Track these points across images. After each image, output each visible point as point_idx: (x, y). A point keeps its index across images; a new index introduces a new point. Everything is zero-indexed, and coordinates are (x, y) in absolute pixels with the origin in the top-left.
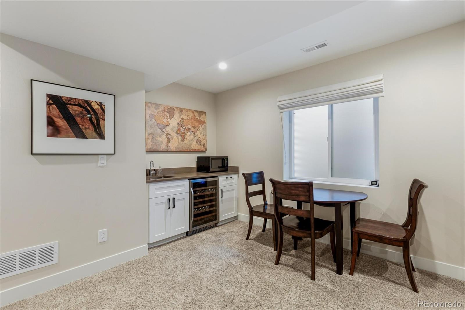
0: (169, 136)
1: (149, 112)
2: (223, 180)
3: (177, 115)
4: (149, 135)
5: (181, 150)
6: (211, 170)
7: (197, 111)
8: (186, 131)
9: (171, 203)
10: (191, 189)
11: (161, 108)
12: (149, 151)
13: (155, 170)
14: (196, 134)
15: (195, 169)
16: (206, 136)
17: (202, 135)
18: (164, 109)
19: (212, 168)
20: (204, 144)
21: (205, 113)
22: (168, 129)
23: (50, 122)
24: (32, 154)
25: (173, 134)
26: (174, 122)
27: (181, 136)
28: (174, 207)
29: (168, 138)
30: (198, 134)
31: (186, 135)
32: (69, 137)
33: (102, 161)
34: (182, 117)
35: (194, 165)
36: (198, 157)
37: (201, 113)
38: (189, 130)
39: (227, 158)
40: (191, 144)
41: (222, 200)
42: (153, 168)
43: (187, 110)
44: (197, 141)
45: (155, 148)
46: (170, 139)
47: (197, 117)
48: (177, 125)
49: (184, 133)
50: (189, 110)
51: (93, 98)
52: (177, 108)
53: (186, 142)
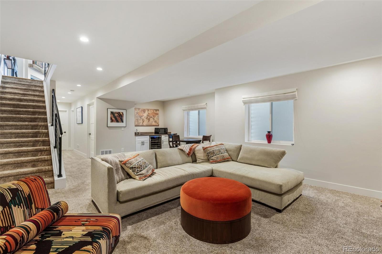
0: (143, 120)
1: (136, 112)
2: (164, 137)
3: (146, 112)
4: (136, 120)
5: (148, 125)
6: (159, 133)
7: (155, 110)
8: (150, 118)
9: (143, 143)
10: (150, 139)
11: (140, 110)
12: (136, 126)
13: (138, 132)
14: (154, 119)
15: (154, 133)
16: (159, 119)
17: (157, 119)
18: (142, 110)
19: (160, 132)
20: (158, 123)
21: (158, 110)
22: (143, 117)
23: (111, 119)
24: (107, 127)
25: (145, 119)
26: (145, 115)
27: (148, 120)
28: (144, 145)
29: (143, 121)
30: (155, 119)
31: (150, 119)
32: (115, 122)
33: (123, 129)
34: (149, 112)
35: (154, 131)
36: (155, 128)
37: (156, 110)
38: (151, 117)
39: (167, 128)
40: (152, 123)
41: (163, 145)
42: (137, 132)
43: (151, 110)
44: (155, 122)
45: (138, 125)
46: (144, 121)
47: (155, 112)
48: (146, 116)
49: (149, 118)
50: (152, 109)
51: (120, 111)
52: (147, 109)
53: (150, 122)
